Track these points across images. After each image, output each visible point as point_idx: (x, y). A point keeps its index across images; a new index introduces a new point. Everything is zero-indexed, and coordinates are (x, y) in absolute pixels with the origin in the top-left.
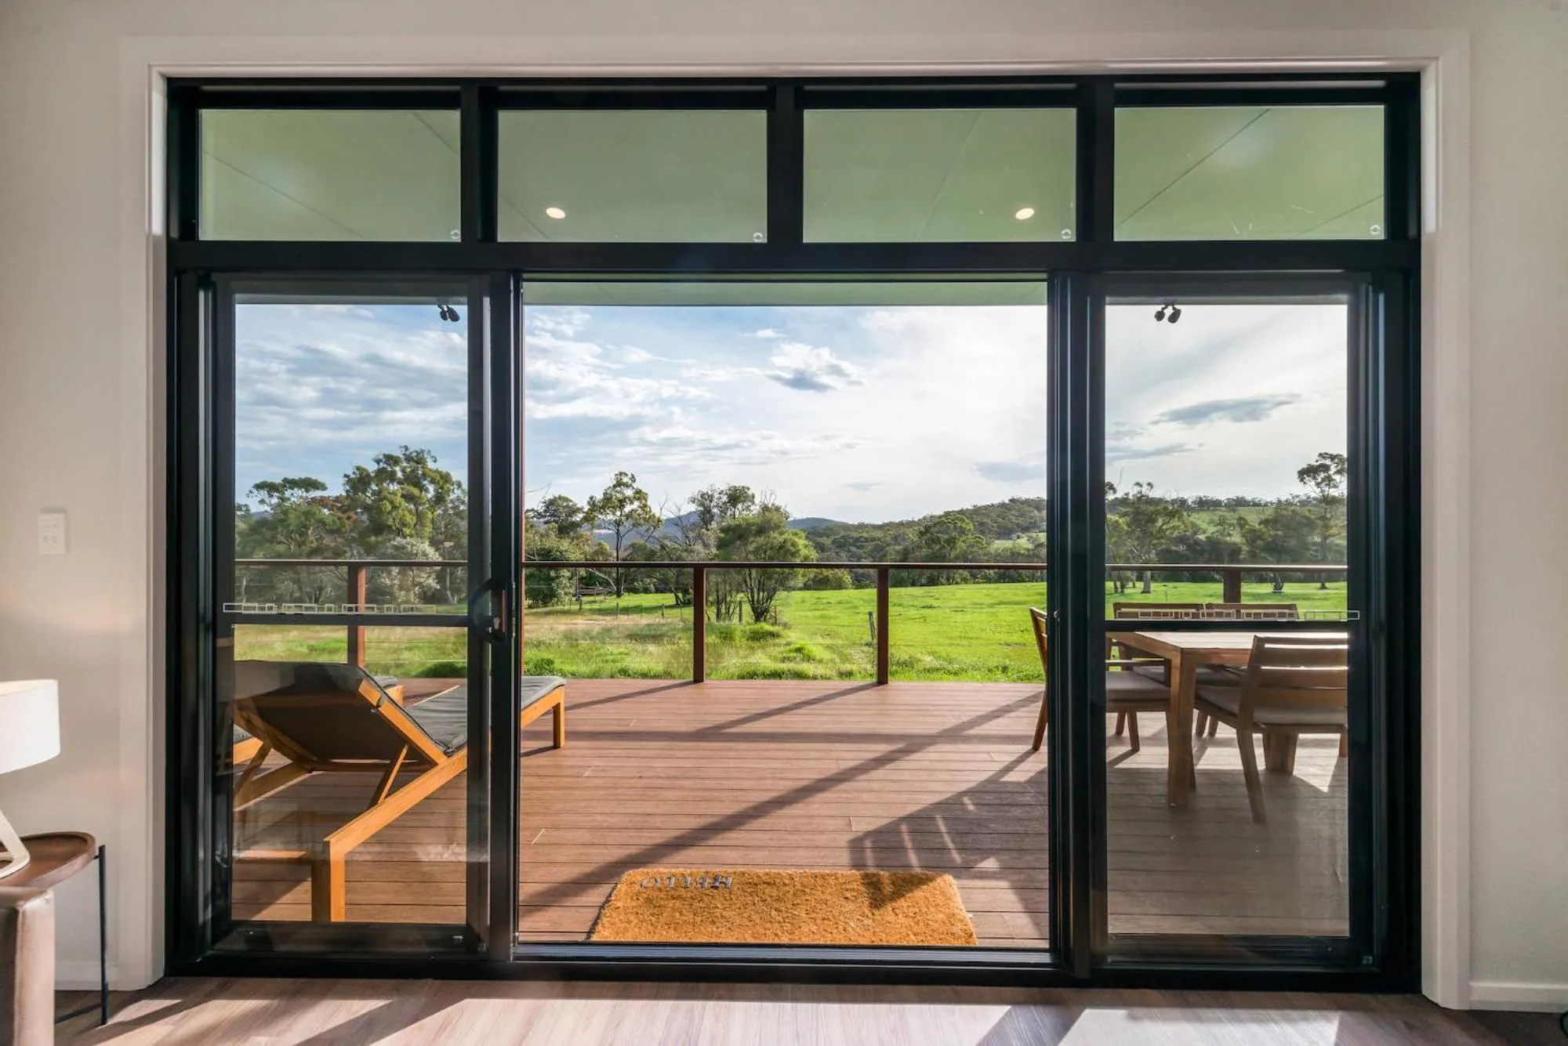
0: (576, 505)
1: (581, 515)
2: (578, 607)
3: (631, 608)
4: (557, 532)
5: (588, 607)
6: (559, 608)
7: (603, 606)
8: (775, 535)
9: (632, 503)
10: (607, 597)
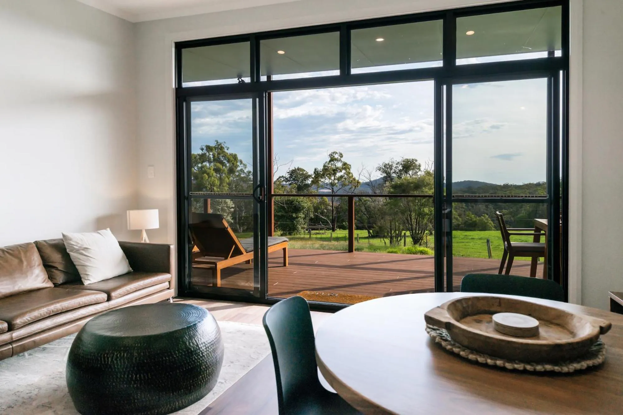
0: (307, 173)
1: (311, 180)
2: (309, 236)
3: (341, 238)
4: (297, 190)
5: (315, 236)
6: (298, 236)
7: (323, 236)
8: (427, 190)
9: (341, 171)
10: (326, 231)
